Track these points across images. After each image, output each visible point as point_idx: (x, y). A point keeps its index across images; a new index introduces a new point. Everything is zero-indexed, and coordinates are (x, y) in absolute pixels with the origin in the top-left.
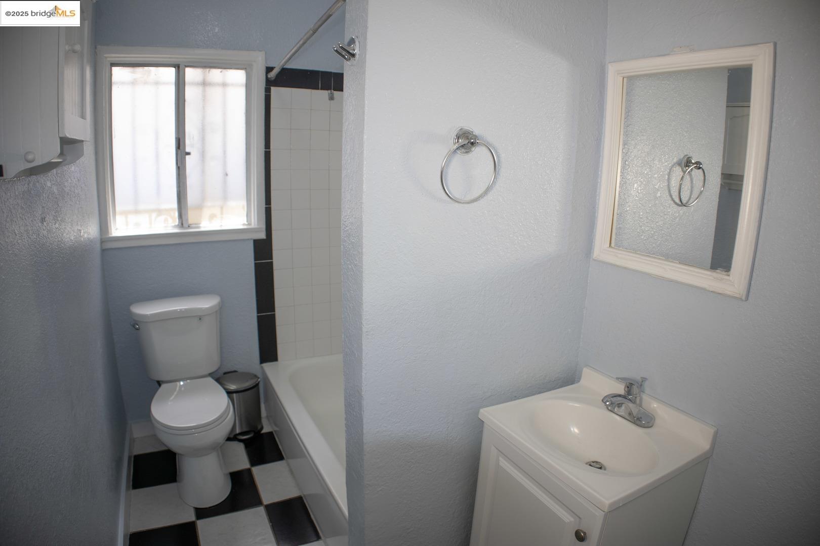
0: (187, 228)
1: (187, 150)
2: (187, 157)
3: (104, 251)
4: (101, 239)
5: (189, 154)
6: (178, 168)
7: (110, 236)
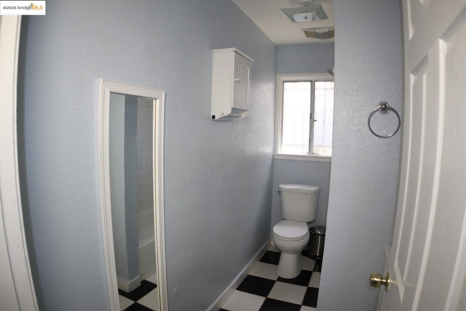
0: (311, 154)
1: (315, 119)
2: (315, 122)
3: (273, 160)
4: (273, 154)
5: (315, 121)
6: (310, 127)
7: (278, 153)
